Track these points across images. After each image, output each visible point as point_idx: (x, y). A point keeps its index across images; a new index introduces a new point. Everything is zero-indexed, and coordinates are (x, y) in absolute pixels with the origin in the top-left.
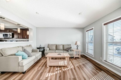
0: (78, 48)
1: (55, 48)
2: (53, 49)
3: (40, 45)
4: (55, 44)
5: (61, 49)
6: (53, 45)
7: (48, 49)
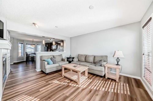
0: (119, 64)
1: (83, 59)
2: (81, 61)
3: (70, 55)
4: (85, 55)
5: (90, 62)
6: (83, 55)
7: (77, 60)
